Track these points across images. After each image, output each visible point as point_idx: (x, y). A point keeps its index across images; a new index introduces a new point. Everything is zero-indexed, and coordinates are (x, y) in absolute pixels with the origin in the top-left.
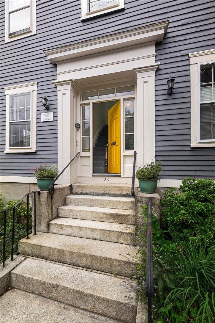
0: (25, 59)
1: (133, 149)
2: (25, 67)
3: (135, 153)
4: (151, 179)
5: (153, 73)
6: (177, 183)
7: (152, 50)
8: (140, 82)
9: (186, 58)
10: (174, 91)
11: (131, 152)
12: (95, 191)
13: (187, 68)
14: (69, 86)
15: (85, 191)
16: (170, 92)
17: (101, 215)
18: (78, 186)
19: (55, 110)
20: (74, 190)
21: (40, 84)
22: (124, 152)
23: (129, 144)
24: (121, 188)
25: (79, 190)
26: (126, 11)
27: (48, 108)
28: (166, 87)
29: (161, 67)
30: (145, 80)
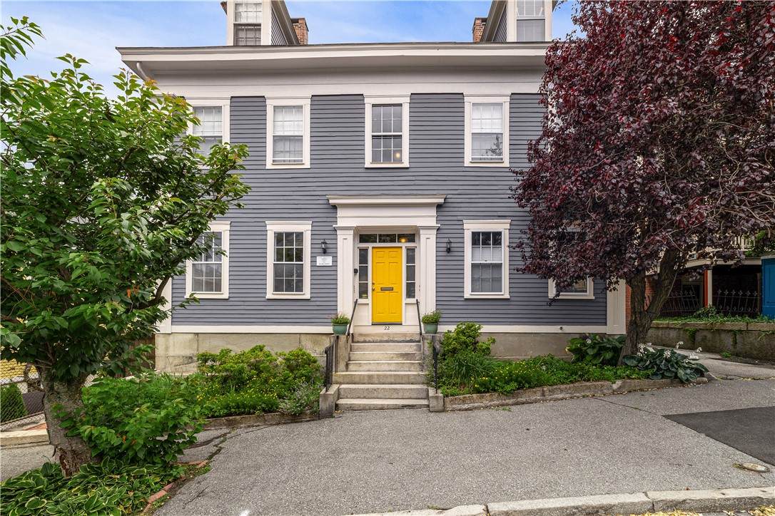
0: (295, 193)
1: (414, 297)
2: (296, 202)
3: (417, 303)
4: (433, 323)
5: (435, 232)
6: (453, 328)
7: (433, 212)
8: (423, 238)
9: (460, 223)
10: (452, 249)
11: (413, 301)
12: (379, 339)
13: (461, 231)
14: (352, 232)
15: (367, 339)
16: (449, 250)
17: (392, 355)
18: (361, 335)
19: (335, 255)
20: (356, 339)
21: (315, 224)
22: (405, 300)
23: (411, 292)
24: (405, 335)
25: (362, 339)
26: (410, 170)
27: (325, 252)
28: (445, 245)
29: (442, 227)
30: (427, 236)
